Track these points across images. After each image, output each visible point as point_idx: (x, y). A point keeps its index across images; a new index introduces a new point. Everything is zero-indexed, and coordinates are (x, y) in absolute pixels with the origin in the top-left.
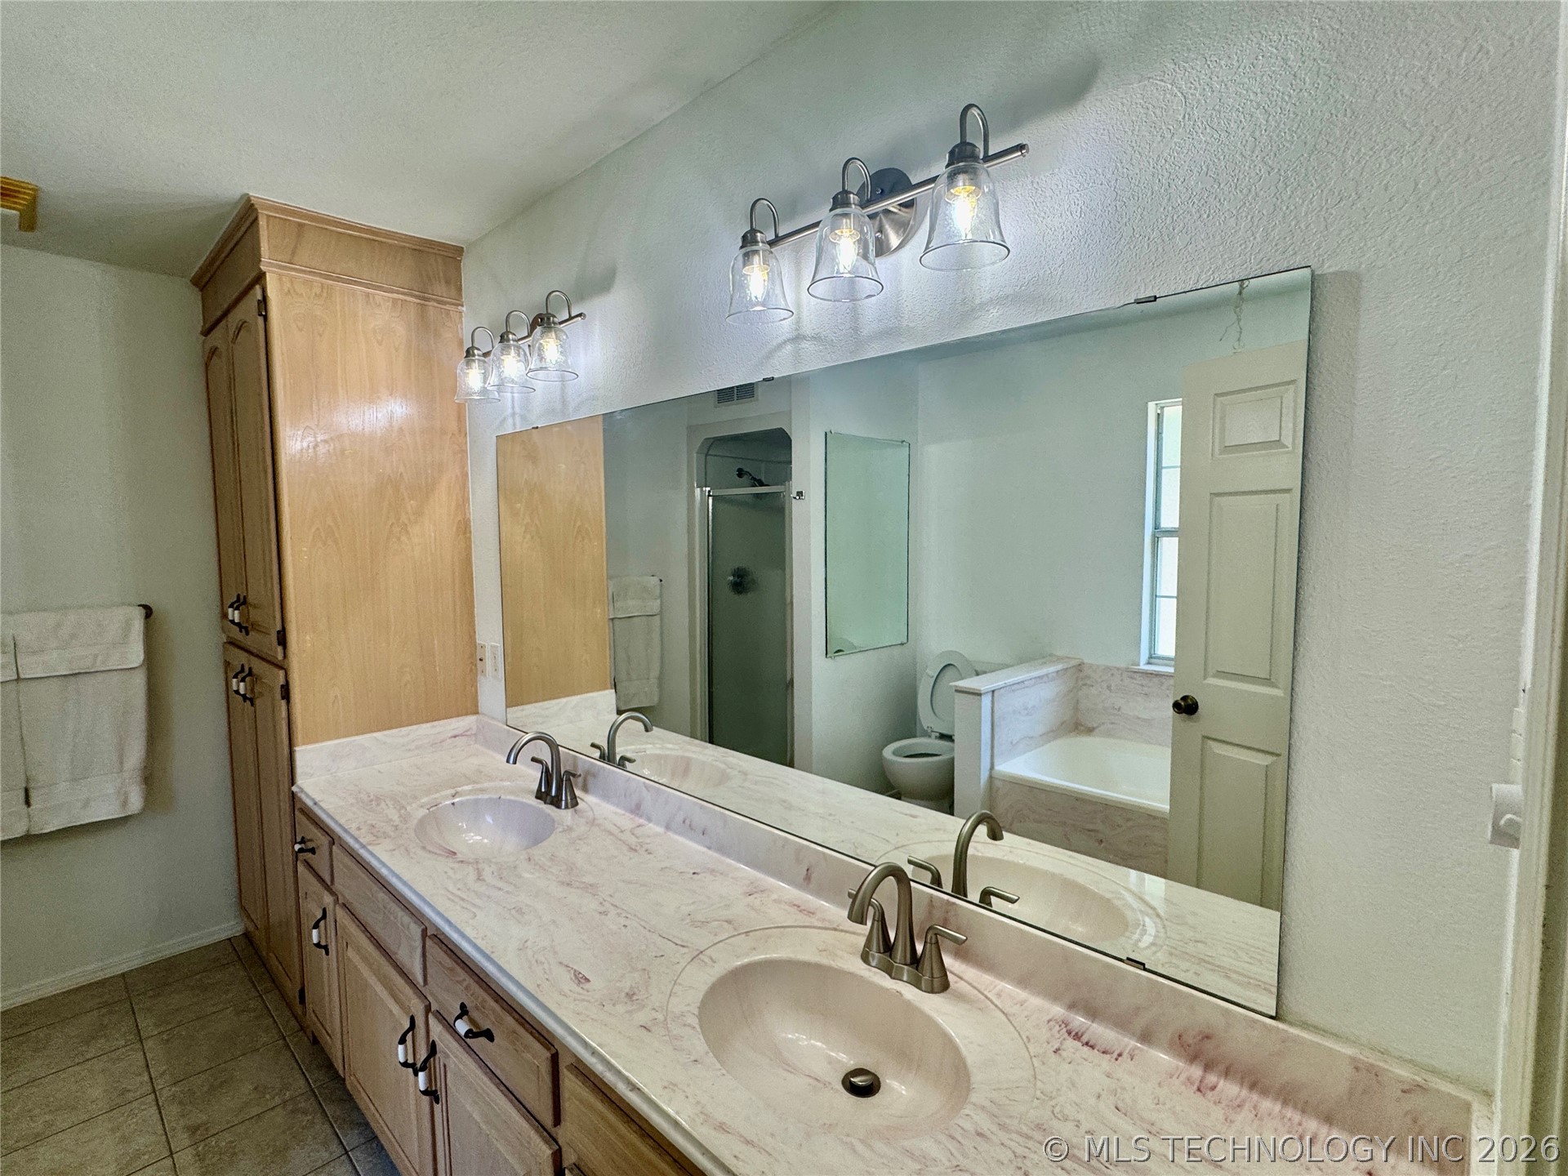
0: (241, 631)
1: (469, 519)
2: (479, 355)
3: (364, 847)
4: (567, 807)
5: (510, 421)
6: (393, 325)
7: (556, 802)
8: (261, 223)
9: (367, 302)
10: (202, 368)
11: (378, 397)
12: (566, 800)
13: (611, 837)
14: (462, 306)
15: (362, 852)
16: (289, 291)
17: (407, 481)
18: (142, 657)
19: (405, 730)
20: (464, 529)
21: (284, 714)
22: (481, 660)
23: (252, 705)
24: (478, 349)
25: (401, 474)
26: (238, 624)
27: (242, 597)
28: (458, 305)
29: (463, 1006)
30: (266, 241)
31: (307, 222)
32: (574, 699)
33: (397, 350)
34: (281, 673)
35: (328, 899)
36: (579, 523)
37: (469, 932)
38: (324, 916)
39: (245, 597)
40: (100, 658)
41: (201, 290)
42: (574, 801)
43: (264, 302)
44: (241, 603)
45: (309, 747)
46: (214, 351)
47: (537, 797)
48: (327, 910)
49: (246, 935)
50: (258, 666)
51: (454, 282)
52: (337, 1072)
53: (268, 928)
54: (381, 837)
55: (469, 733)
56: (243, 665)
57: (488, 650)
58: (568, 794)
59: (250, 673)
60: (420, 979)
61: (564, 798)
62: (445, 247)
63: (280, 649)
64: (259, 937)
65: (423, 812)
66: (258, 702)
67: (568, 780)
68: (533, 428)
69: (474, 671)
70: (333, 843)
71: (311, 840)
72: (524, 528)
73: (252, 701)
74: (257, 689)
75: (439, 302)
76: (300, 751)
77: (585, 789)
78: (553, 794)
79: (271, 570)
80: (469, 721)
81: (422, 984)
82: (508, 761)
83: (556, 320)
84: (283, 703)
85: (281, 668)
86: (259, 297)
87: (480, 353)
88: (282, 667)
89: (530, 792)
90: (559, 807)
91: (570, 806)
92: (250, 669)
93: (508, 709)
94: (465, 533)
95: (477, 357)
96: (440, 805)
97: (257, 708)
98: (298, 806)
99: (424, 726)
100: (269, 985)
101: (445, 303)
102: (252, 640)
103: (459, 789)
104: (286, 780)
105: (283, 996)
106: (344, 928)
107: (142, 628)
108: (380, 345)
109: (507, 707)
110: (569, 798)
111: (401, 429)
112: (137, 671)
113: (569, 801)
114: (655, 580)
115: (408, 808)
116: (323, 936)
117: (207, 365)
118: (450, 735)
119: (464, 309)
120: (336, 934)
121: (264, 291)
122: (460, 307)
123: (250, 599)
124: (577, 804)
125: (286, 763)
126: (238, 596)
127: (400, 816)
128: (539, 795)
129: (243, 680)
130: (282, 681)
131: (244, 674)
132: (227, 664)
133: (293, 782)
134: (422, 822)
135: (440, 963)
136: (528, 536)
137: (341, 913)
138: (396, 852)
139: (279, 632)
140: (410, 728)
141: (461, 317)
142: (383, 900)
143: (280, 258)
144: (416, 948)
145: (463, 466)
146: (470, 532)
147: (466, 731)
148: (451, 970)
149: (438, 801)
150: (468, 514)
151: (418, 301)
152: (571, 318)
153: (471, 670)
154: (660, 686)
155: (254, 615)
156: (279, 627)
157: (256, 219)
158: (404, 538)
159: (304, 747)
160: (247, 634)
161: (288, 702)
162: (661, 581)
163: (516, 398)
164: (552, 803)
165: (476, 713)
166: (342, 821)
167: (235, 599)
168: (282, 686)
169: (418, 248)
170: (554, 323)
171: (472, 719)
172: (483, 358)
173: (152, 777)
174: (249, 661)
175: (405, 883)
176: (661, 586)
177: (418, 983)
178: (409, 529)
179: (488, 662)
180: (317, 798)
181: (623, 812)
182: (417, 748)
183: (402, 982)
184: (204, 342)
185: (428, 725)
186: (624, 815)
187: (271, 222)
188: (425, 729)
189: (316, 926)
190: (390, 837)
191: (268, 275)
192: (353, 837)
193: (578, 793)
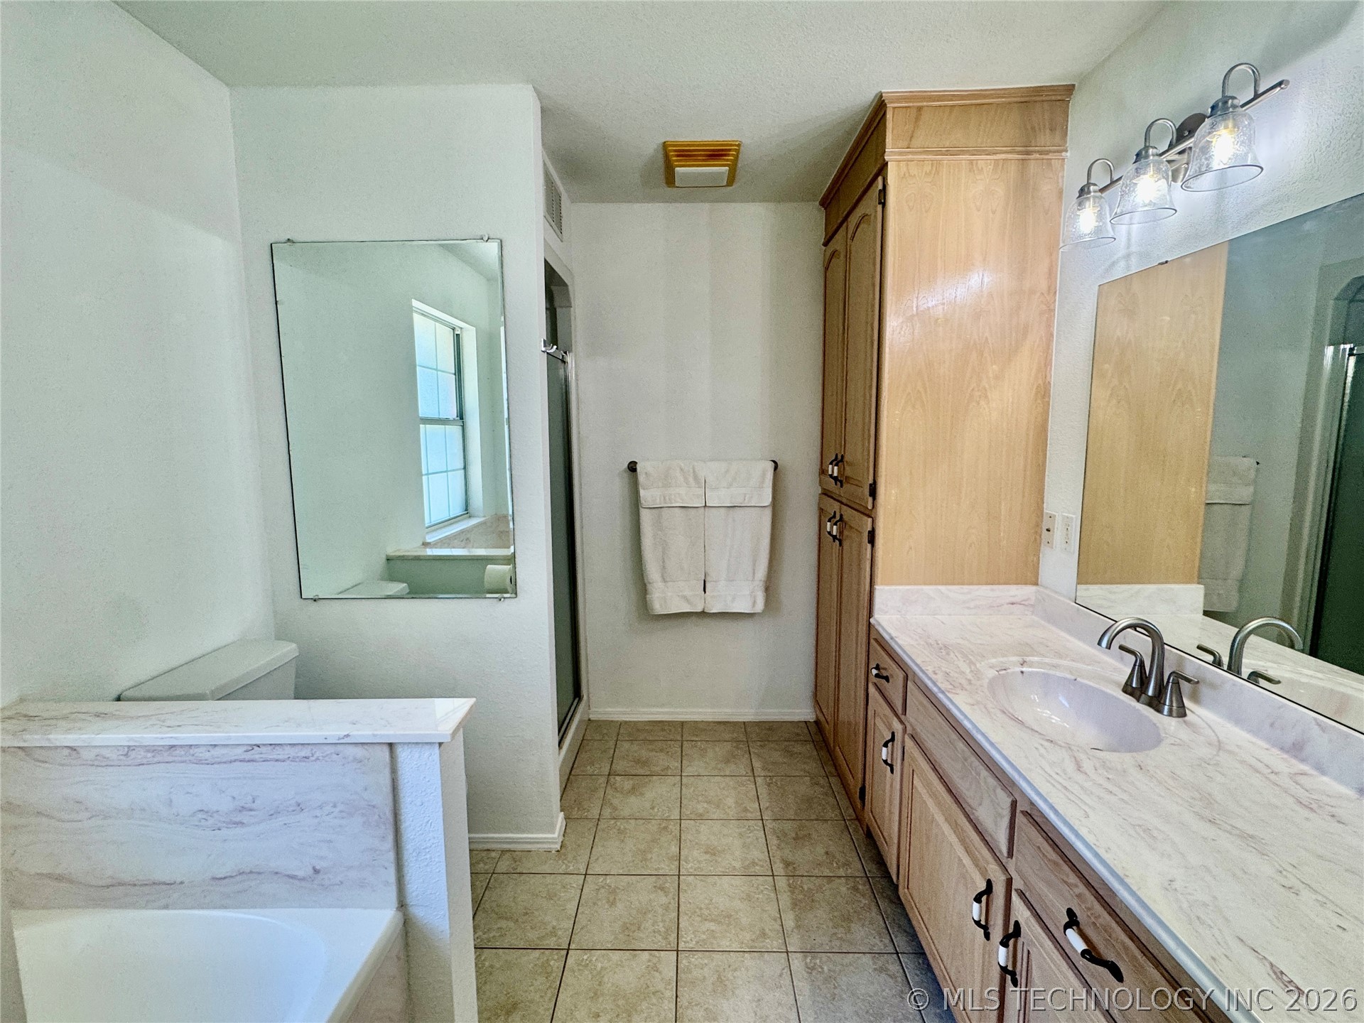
0: (836, 484)
1: (1049, 383)
2: (1095, 192)
3: (943, 692)
4: (1170, 714)
5: (1122, 264)
6: (993, 188)
7: (1156, 703)
8: (888, 116)
9: (970, 171)
10: (823, 270)
11: (973, 265)
12: (1171, 705)
13: (1258, 775)
14: (1067, 151)
15: (940, 696)
16: (905, 175)
17: (991, 346)
18: (770, 500)
19: (966, 588)
20: (1043, 393)
21: (869, 556)
22: (1048, 530)
23: (841, 544)
24: (1095, 185)
25: (987, 338)
26: (836, 479)
27: (839, 457)
28: (1061, 152)
29: (1070, 913)
30: (891, 131)
31: (925, 104)
32: (1151, 588)
33: (994, 212)
34: (870, 520)
35: (897, 726)
36: (1180, 386)
37: (1083, 832)
38: (893, 739)
39: (842, 456)
40: (748, 496)
41: (825, 209)
42: (1181, 710)
43: (884, 191)
44: (838, 461)
45: (887, 588)
46: (833, 254)
47: (1125, 691)
48: (896, 734)
49: (817, 722)
50: (848, 513)
51: (1059, 127)
52: (890, 877)
53: (835, 725)
54: (958, 687)
55: (1026, 603)
56: (835, 512)
57: (1059, 520)
58: (1174, 699)
59: (841, 519)
60: (1004, 850)
61: (1167, 703)
62: (1054, 90)
63: (870, 499)
64: (828, 728)
65: (992, 673)
66: (846, 544)
67: (1177, 684)
68: (1160, 264)
69: (1038, 541)
70: (906, 678)
71: (885, 669)
72: (1109, 392)
73: (840, 541)
74: (846, 533)
75: (1041, 153)
76: (879, 589)
77: (1195, 698)
78: (1150, 693)
79: (869, 430)
80: (1029, 590)
81: (1006, 854)
82: (1099, 644)
83: (1236, 102)
84: (869, 546)
85: (869, 516)
86: (880, 187)
87: (1096, 188)
88: (870, 514)
89: (1117, 684)
90: (1160, 711)
91: (1174, 714)
92: (841, 516)
93: (1078, 586)
94: (1043, 397)
95: (1092, 194)
96: (1009, 671)
97: (845, 548)
98: (872, 636)
99: (985, 587)
100: (833, 770)
101: (1047, 153)
102: (844, 492)
103: (1028, 659)
104: (865, 613)
105: (844, 785)
106: (913, 759)
107: (772, 478)
108: (979, 211)
109: (1078, 583)
110: (1174, 704)
111: (991, 295)
112: (766, 509)
113: (1174, 708)
114: (1252, 461)
115: (978, 665)
116: (890, 755)
117: (827, 269)
118: (1008, 601)
119: (1068, 154)
120: (903, 759)
121: (885, 180)
122: (1064, 154)
123: (846, 459)
124: (1185, 715)
125: (866, 598)
126: (837, 455)
127: (972, 671)
128: (1128, 689)
129: (835, 524)
130: (869, 528)
131: (836, 520)
132: (821, 511)
133: (870, 614)
134: (992, 682)
135: (1039, 848)
136: (1114, 402)
137: (909, 743)
138: (975, 707)
139: (871, 485)
140: (971, 587)
141: (1062, 166)
142: (963, 751)
143: (900, 146)
144: (1004, 817)
145: (1049, 325)
146: (1050, 396)
147: (1024, 600)
148: (1056, 863)
149: (1007, 666)
150: (1048, 378)
151: (1020, 157)
152: (1257, 96)
153: (1035, 539)
154: (1241, 590)
155: (848, 471)
156: (871, 481)
157: (885, 114)
158: (982, 403)
159: (881, 587)
160: (842, 486)
161: (873, 546)
162: (1258, 463)
163: (1134, 234)
164: (1150, 704)
165: (1036, 584)
166: (919, 661)
167: (833, 458)
168: (869, 532)
169: (1023, 100)
170: (1234, 107)
171: (1033, 589)
172: (1099, 194)
173: (770, 587)
174: (840, 509)
175: (992, 744)
176: (1257, 470)
177: (1000, 851)
178: (989, 394)
179: (1058, 535)
180: (894, 635)
181: (1267, 746)
182: (977, 607)
183: (978, 838)
184: (825, 251)
185: (989, 587)
186: (1267, 749)
187: (896, 112)
188: (984, 590)
189: (886, 745)
190: (966, 690)
191: (889, 163)
192: (930, 679)
193: (1187, 702)
